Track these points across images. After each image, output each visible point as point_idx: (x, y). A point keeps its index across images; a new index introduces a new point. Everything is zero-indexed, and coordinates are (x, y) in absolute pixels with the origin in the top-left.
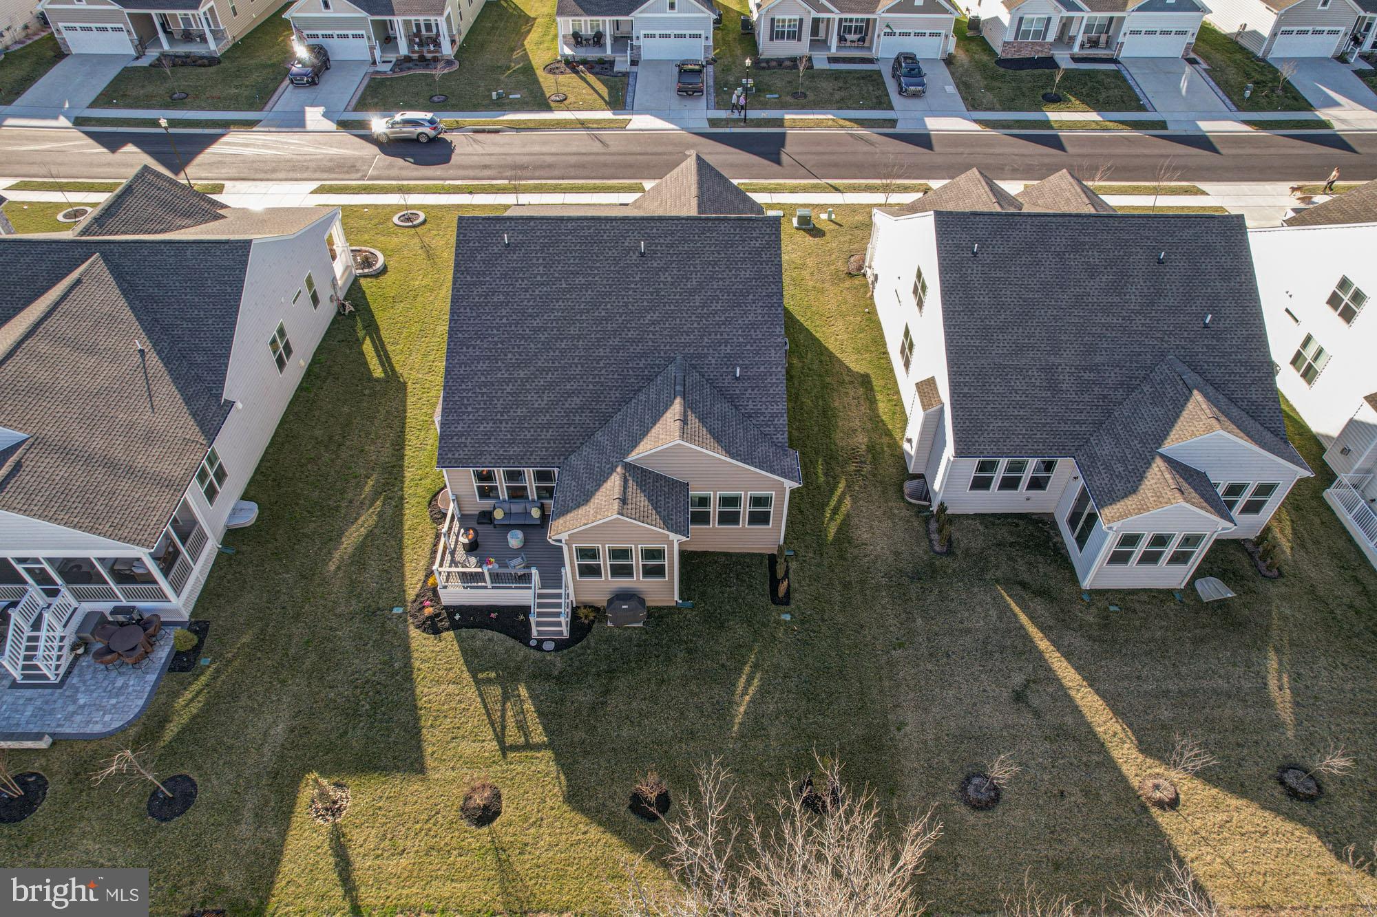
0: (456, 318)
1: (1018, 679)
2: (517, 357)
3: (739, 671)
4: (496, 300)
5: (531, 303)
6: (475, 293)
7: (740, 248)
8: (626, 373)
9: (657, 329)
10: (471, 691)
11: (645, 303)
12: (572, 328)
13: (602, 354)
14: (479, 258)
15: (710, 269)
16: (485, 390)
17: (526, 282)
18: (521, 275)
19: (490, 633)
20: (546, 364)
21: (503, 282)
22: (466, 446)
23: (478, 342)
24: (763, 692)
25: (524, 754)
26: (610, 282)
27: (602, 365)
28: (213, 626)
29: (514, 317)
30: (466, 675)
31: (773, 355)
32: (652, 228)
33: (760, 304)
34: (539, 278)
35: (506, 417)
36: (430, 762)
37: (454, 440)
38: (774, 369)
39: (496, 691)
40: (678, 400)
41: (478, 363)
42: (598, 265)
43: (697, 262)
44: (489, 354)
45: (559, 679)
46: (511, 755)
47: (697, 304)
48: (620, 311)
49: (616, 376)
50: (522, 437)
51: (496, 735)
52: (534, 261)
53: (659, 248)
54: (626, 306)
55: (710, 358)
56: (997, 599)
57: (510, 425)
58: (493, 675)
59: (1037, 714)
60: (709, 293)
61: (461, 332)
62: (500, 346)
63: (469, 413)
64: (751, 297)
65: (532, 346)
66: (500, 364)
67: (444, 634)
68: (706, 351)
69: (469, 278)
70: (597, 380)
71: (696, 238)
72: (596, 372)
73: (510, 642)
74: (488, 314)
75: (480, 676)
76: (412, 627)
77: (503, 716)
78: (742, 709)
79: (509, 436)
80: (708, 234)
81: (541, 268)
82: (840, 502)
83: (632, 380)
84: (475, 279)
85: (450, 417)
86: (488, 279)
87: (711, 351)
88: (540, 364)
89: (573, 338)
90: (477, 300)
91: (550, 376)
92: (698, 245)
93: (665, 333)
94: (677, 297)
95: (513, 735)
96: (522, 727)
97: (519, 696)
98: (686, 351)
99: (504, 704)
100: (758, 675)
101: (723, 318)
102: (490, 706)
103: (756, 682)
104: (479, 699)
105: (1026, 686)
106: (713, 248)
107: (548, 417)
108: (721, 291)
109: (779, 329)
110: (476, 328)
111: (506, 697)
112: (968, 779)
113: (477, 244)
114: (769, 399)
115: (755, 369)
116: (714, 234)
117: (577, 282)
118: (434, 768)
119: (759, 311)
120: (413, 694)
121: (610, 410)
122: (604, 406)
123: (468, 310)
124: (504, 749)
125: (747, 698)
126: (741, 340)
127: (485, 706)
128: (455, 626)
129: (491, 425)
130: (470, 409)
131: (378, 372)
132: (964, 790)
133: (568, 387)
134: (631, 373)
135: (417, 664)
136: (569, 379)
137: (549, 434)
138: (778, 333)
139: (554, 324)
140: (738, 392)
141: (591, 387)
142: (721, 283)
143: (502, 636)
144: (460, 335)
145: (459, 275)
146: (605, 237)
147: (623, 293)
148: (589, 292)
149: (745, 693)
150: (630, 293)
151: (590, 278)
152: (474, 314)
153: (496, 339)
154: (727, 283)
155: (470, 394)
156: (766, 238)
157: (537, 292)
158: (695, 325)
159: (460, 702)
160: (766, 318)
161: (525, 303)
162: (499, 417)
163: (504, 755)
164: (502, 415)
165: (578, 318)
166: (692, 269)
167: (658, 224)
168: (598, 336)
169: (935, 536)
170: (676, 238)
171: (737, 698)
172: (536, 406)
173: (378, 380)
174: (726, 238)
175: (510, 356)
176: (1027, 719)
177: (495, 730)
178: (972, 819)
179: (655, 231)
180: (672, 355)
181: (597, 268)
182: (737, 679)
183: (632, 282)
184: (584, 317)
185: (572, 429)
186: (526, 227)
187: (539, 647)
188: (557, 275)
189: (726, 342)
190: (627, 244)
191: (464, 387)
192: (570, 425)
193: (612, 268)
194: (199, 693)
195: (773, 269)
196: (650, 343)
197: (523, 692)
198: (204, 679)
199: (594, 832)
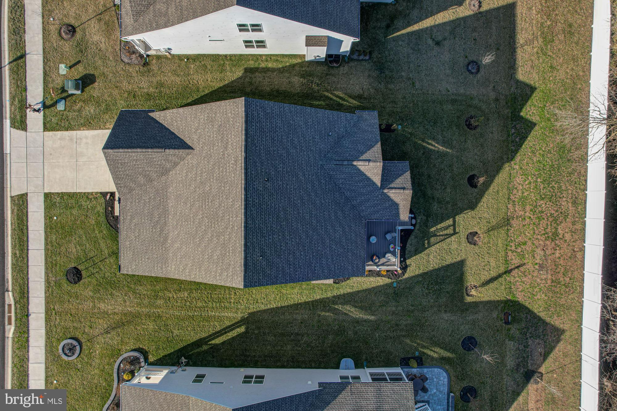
0: (301, 279)
1: (430, 42)
2: (320, 244)
3: (424, 148)
4: (292, 259)
5: (294, 240)
6: (288, 271)
7: (264, 124)
8: (327, 190)
9: (307, 173)
10: (433, 248)
11: (294, 179)
12: (306, 218)
13: (319, 202)
14: (269, 272)
15: (276, 142)
16: (335, 259)
17: (282, 244)
18: (279, 247)
19: (408, 245)
20: (323, 230)
21: (282, 257)
22: (357, 264)
23: (313, 265)
24: (434, 139)
25: (457, 226)
26: (283, 198)
27: (324, 202)
28: (403, 356)
29: (301, 248)
30: (425, 252)
31: (320, 115)
32: (251, 174)
33: (295, 117)
34: (280, 237)
35: (346, 247)
36: (459, 259)
37: (355, 269)
38: (326, 116)
39: (433, 240)
40: (355, 163)
41: (323, 264)
42: (273, 205)
43: (272, 149)
44: (318, 259)
45: (428, 216)
46: (457, 230)
47: (295, 151)
48: (298, 192)
49: (329, 195)
50: (354, 238)
51: (449, 237)
52: (271, 241)
53: (263, 170)
54: (295, 189)
55: (321, 147)
56: (394, 39)
57: (349, 245)
58: (426, 242)
59: (445, 39)
60: (289, 144)
61: (308, 275)
62: (315, 254)
63: (344, 264)
64: (291, 122)
65: (315, 237)
66: (323, 253)
67: (408, 263)
68: (318, 149)
69: (280, 276)
70: (330, 204)
71: (258, 148)
72: (327, 204)
73: (412, 237)
74: (299, 262)
75: (426, 246)
76: (404, 277)
77: (442, 235)
78: (441, 148)
79: (354, 244)
80: (256, 141)
81: (275, 236)
82: (338, 96)
83: (331, 187)
84: (281, 272)
85: (346, 273)
86: (281, 265)
87: (318, 146)
88: (323, 233)
89: (311, 217)
90: (292, 269)
91: (328, 227)
92: (262, 148)
93: (309, 169)
94: (291, 162)
95: (450, 231)
96: (447, 228)
97: (435, 231)
98: (318, 159)
99: (438, 236)
100: (427, 140)
101: (302, 138)
102: (438, 241)
103: (430, 141)
104: (435, 246)
105: (433, 40)
106: (264, 140)
107: (346, 227)
108: (288, 137)
109: (308, 110)
110: (306, 268)
111: (435, 235)
112: (469, 71)
113: (261, 274)
114: (339, 120)
115: (326, 125)
116: (256, 138)
117: (283, 216)
118: (461, 257)
119: (299, 119)
120: (433, 270)
121: (343, 197)
122: (342, 200)
123: (297, 273)
124: (455, 233)
125: (436, 145)
126: (313, 130)
127: (438, 243)
128: (405, 260)
129: (349, 253)
130: (343, 264)
131: (242, 329)
132: (472, 73)
133: (334, 218)
134: (327, 187)
135: (421, 271)
136: (330, 218)
137: (353, 226)
138: (310, 111)
139: (304, 227)
140: (336, 135)
141: (333, 207)
142: (284, 137)
143: (409, 240)
144: (310, 275)
145: (279, 282)
146: (257, 201)
147: (289, 191)
148: (288, 209)
149: (434, 146)
150: (288, 187)
151: (281, 209)
152: (299, 269)
153: (311, 256)
154: (284, 134)
155: (336, 265)
156: (258, 108)
157: (288, 237)
158: (305, 153)
159: (436, 252)
160: (302, 115)
161: (293, 243)
162: (346, 250)
163: (458, 233)
164: (345, 249)
165: (301, 215)
166: (276, 152)
167: (249, 170)
168: (310, 204)
169: (361, 57)
170: (258, 160)
171: (436, 149)
172: (341, 233)
173: (247, 328)
174: (258, 131)
175: (319, 248)
176: (446, 43)
177: (447, 238)
178: (482, 73)
179: (253, 172)
180: (319, 166)
181: (275, 206)
182: (429, 149)
183: (283, 186)
184: (301, 212)
185: (351, 215)
186: (251, 248)
187: (414, 225)
188: (279, 228)
189: (314, 138)
190: (261, 189)
191: (333, 269)
192: (349, 216)
193: (275, 197)
194: (431, 350)
195: (276, 107)
196: (314, 177)
197: (433, 229)
198: (425, 351)
199: (484, 199)
